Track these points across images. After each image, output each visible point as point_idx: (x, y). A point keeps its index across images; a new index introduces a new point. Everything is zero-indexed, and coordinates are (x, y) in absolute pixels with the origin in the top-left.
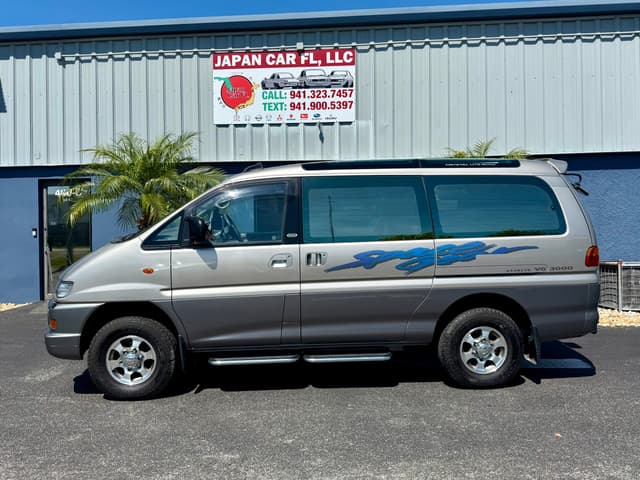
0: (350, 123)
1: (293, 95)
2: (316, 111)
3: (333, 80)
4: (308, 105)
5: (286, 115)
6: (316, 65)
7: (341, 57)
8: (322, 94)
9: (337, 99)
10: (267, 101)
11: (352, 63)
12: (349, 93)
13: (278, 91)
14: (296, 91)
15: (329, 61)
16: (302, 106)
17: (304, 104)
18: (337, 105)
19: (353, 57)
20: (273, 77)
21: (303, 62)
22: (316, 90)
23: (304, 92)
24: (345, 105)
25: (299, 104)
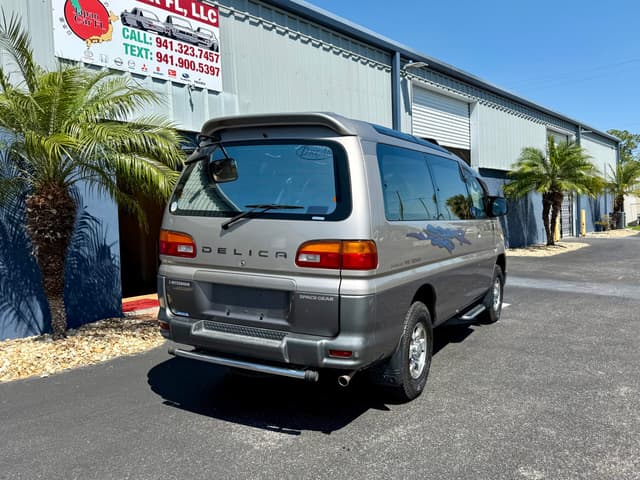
0: (217, 93)
1: (160, 44)
2: (184, 70)
3: (200, 38)
4: (176, 61)
5: (152, 66)
6: (182, 14)
7: (206, 14)
8: (190, 51)
9: (204, 61)
10: (128, 41)
11: (216, 25)
12: (215, 57)
13: (142, 32)
14: (163, 38)
15: (194, 14)
16: (169, 60)
17: (172, 57)
18: (205, 68)
19: (217, 17)
20: (135, 12)
21: (168, 5)
22: (184, 44)
23: (171, 43)
24: (212, 71)
25: (166, 56)
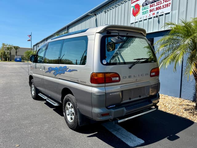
0: (169, 13)
1: (151, 6)
2: (158, 11)
4: (155, 9)
5: (148, 15)
8: (160, 3)
9: (165, 3)
10: (143, 11)
13: (147, 6)
14: (152, 4)
16: (153, 10)
17: (154, 9)
18: (165, 6)
20: (145, 1)
22: (158, 2)
23: (154, 4)
24: (167, 5)
25: (152, 9)
